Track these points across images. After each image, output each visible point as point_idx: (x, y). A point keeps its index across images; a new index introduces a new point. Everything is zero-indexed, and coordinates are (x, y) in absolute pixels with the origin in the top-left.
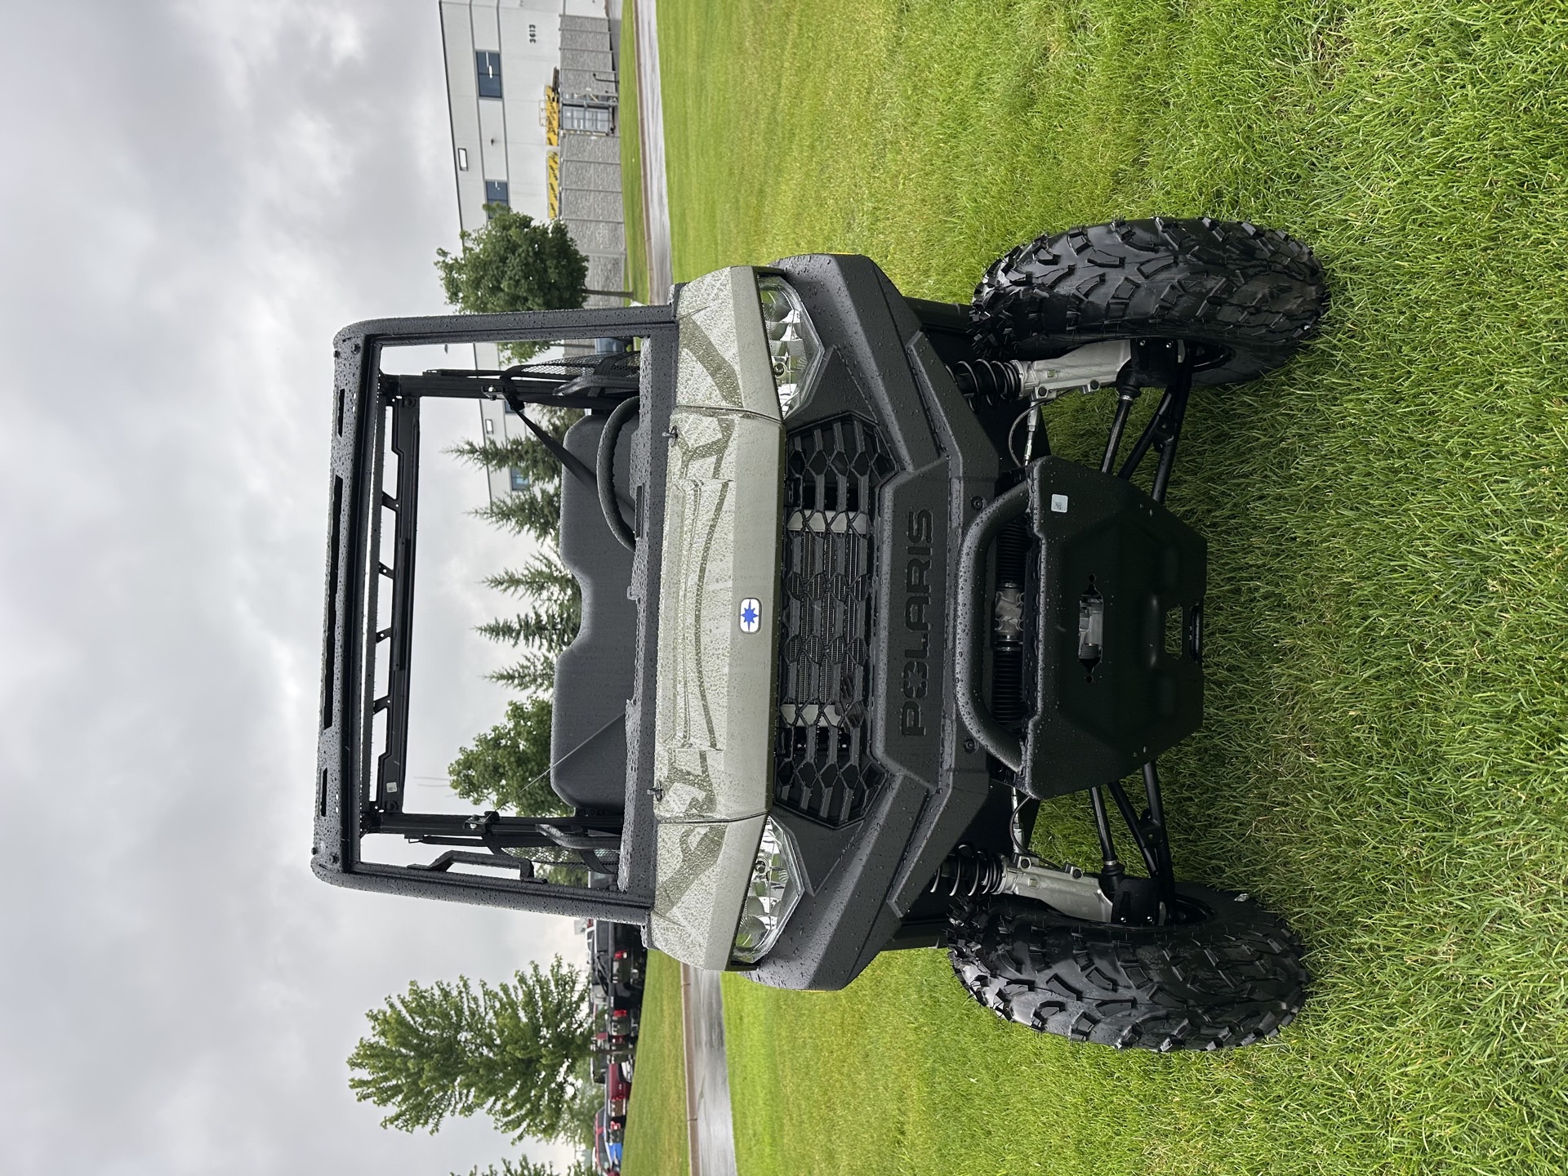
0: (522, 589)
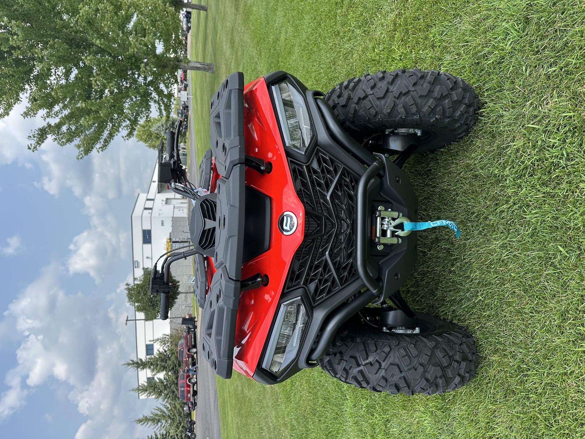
0: (150, 423)
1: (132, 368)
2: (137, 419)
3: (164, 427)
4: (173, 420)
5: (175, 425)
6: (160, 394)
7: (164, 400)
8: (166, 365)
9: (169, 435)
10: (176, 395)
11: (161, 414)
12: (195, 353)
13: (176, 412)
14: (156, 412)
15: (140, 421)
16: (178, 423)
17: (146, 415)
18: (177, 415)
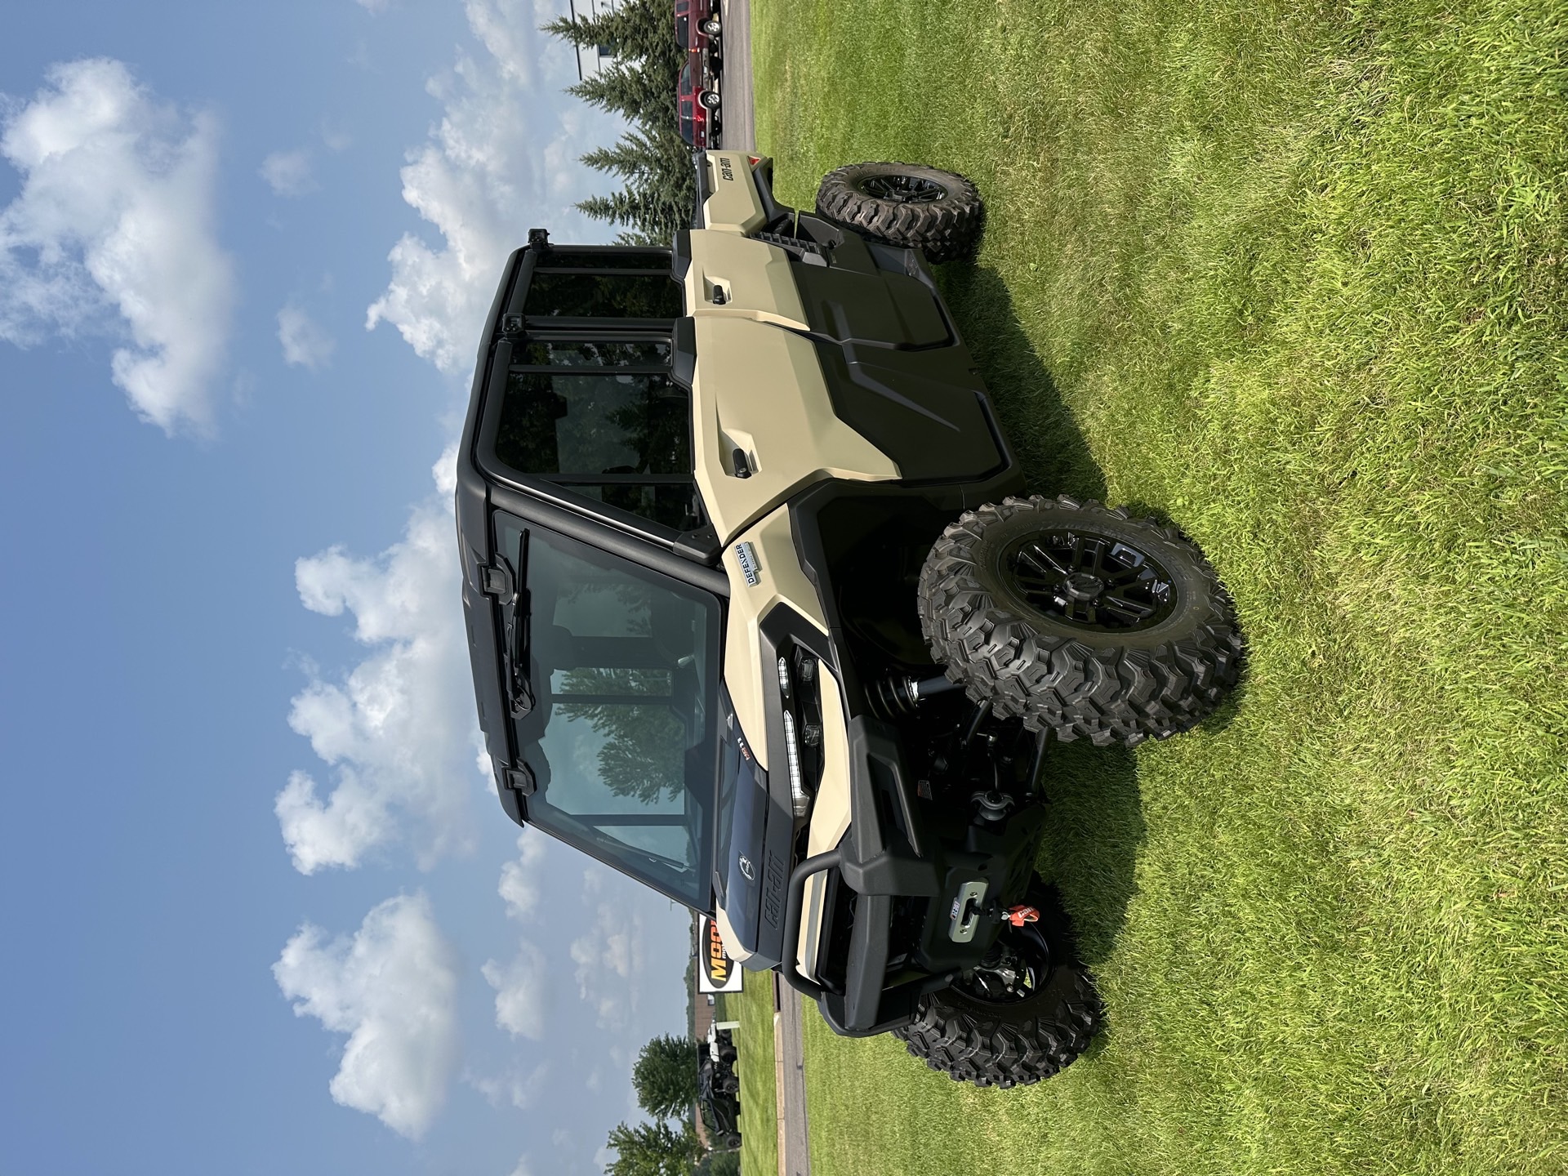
1: (565, 41)
2: (586, 155)
3: (646, 180)
4: (665, 170)
5: (672, 182)
6: (633, 108)
7: (645, 124)
8: (647, 43)
9: (658, 199)
10: (673, 118)
11: (639, 152)
12: (715, 36)
13: (672, 152)
14: (628, 143)
15: (591, 160)
16: (678, 178)
17: (604, 148)
18: (675, 160)
